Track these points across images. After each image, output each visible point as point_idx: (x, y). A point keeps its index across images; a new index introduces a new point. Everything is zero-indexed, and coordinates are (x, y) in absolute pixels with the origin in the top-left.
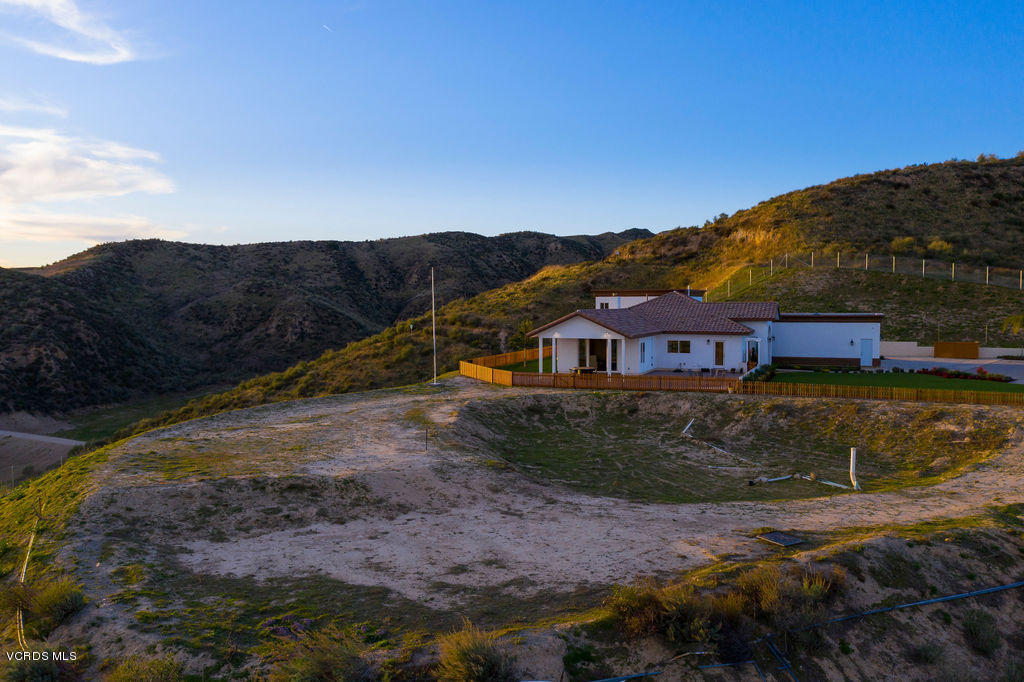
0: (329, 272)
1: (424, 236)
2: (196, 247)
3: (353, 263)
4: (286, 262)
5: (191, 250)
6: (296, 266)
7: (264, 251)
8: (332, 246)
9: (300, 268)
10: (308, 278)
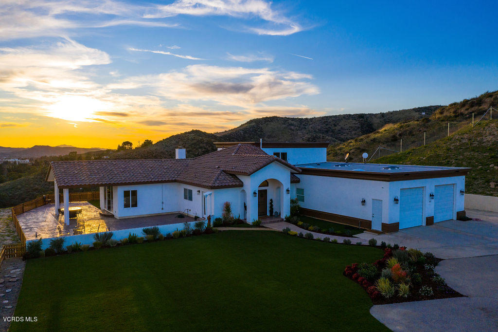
0: (356, 130)
1: (414, 109)
2: (293, 119)
3: (371, 125)
4: (335, 125)
5: (290, 121)
6: (340, 127)
7: (325, 120)
8: (361, 116)
9: (342, 128)
10: (344, 133)
